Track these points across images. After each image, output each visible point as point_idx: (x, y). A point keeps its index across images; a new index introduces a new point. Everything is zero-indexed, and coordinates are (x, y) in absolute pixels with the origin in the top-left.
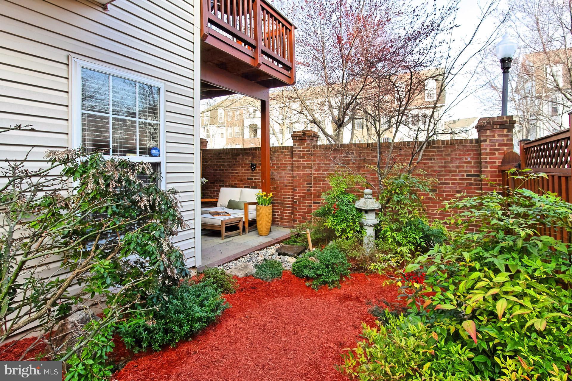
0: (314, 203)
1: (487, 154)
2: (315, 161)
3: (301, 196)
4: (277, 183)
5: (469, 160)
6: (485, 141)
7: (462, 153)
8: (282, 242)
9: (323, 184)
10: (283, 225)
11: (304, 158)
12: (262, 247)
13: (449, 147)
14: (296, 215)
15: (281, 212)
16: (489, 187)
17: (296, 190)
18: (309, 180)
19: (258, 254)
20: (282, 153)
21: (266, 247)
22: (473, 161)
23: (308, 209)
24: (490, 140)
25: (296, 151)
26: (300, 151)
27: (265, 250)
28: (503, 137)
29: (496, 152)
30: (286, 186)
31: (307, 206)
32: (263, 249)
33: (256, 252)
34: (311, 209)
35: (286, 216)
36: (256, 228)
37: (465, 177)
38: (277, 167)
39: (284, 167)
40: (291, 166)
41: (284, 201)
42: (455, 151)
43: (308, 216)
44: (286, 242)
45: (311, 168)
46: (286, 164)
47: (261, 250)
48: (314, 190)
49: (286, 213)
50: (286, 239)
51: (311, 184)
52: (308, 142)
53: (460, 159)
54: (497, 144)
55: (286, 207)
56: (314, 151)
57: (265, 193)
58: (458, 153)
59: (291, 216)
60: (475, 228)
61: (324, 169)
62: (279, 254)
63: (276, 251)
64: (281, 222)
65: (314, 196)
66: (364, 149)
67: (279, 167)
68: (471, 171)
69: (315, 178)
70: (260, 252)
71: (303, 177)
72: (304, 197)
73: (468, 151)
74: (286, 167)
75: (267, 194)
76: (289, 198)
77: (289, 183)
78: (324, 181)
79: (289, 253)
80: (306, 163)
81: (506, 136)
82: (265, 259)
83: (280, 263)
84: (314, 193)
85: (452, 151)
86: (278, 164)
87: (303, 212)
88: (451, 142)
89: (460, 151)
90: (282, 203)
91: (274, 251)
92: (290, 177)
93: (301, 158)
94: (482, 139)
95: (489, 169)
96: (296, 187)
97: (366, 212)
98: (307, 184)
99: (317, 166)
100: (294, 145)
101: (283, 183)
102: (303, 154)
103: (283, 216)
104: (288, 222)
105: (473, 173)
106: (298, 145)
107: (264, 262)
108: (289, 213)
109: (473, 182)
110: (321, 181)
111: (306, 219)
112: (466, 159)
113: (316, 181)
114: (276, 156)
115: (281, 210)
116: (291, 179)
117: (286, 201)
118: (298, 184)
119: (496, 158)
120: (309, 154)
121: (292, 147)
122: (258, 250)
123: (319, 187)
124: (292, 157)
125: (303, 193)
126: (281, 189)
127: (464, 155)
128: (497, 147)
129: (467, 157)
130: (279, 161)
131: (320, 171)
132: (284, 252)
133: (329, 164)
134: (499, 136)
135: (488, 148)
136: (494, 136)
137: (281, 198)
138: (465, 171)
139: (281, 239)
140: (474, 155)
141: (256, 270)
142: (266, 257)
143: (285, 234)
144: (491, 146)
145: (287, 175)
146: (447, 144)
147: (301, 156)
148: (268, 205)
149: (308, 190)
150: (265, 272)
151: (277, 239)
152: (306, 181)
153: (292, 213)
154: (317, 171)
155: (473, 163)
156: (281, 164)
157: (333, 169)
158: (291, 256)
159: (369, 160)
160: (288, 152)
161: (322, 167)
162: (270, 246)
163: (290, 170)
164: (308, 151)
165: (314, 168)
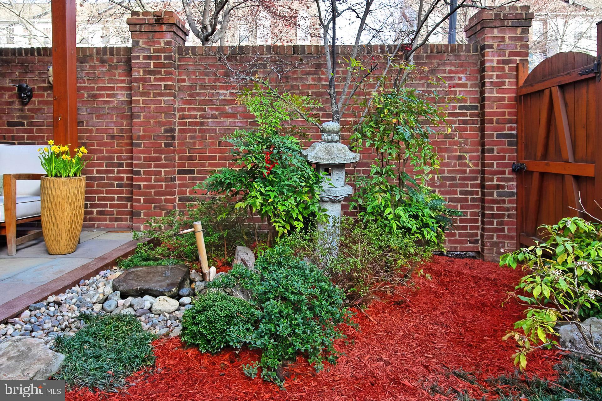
0: (180, 172)
1: (493, 69)
2: (184, 81)
3: (152, 159)
4: (91, 131)
5: (464, 80)
6: (491, 47)
7: (453, 68)
8: (115, 263)
9: (201, 131)
10: (106, 226)
11: (159, 72)
12: (66, 283)
13: (435, 57)
14: (138, 201)
15: (99, 199)
16: (495, 125)
17: (139, 145)
18: (170, 123)
19: (59, 304)
20: (103, 62)
21: (77, 283)
22: (469, 83)
23: (167, 186)
24: (498, 45)
25: (138, 58)
26: (149, 58)
27: (76, 288)
28: (515, 41)
29: (506, 67)
30: (113, 137)
31: (166, 180)
32: (70, 287)
33: (51, 299)
34: (174, 187)
35: (112, 206)
36: (39, 238)
37: (457, 111)
38: (89, 96)
39: (108, 95)
40: (125, 92)
41: (107, 172)
42: (444, 64)
43: (167, 201)
44: (125, 261)
45: (173, 95)
46: (112, 88)
47: (63, 291)
48: (180, 144)
49: (113, 199)
50: (126, 256)
51: (173, 130)
52: (168, 37)
53: (451, 78)
54: (507, 52)
55: (112, 185)
56: (179, 60)
57: (66, 148)
58: (447, 68)
59: (126, 206)
60: (470, 197)
61: (202, 98)
62: (124, 296)
63: (115, 289)
64: (99, 220)
65: (180, 159)
66: (286, 57)
67: (94, 96)
68: (466, 101)
69: (182, 118)
70: (61, 297)
71: (156, 117)
72: (159, 159)
73: (462, 65)
74: (114, 96)
75: (71, 148)
76: (121, 165)
77: (122, 131)
78: (202, 124)
79: (154, 286)
80: (163, 84)
81: (520, 39)
82: (83, 317)
83: (133, 321)
84: (180, 152)
85: (438, 65)
86: (92, 89)
87: (157, 193)
88: (437, 48)
89: (451, 64)
90: (102, 178)
91: (108, 290)
92: (122, 117)
93: (150, 72)
94: (487, 43)
95: (495, 94)
96: (139, 138)
97: (328, 169)
98: (166, 131)
99: (187, 92)
100: (136, 43)
101: (105, 131)
102: (155, 65)
103: (106, 205)
104: (116, 220)
105: (469, 103)
106: (145, 43)
107: (82, 325)
108: (119, 199)
109: (468, 118)
110: (196, 124)
111: (162, 208)
112: (460, 79)
113: (185, 124)
114: (87, 69)
115: (101, 192)
116: (125, 122)
117: (113, 172)
118: (144, 131)
119: (506, 76)
120: (171, 65)
121: (129, 50)
122: (57, 293)
123: (192, 138)
124: (129, 72)
125: (156, 151)
126: (99, 145)
127: (456, 73)
128: (507, 57)
129: (460, 75)
130: (95, 81)
131: (194, 103)
132: (137, 285)
133: (214, 88)
134: (511, 38)
135: (495, 60)
136: (503, 38)
137: (101, 165)
138: (459, 100)
139: (115, 256)
140: (472, 72)
141: (62, 357)
142: (84, 310)
143: (117, 246)
144: (500, 56)
145: (115, 114)
146: (431, 52)
147: (152, 68)
148: (75, 175)
149: (167, 145)
150: (97, 358)
151: (102, 258)
152: (164, 124)
153: (130, 199)
154: (186, 103)
155: (469, 86)
156: (100, 89)
157: (222, 98)
158: (162, 294)
159: (296, 79)
160: (119, 60)
161: (198, 95)
162: (88, 277)
163: (122, 103)
164: (168, 58)
165: (180, 98)
